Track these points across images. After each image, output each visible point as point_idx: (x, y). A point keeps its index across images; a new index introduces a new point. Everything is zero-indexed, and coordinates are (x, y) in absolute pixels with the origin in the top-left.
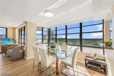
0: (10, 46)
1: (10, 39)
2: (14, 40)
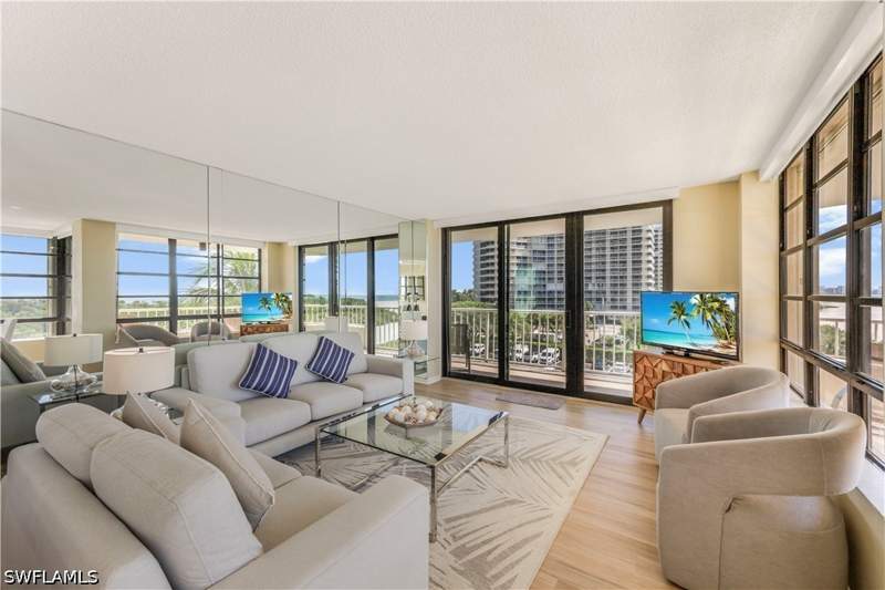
0: (685, 372)
1: (691, 294)
2: (720, 310)
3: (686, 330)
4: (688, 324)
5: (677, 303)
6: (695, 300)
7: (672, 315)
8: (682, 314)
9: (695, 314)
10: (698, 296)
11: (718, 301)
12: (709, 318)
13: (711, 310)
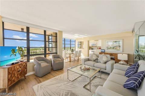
2: (22, 50)
3: (15, 57)
4: (16, 55)
5: (13, 49)
6: (17, 48)
7: (12, 53)
8: (14, 52)
9: (17, 52)
10: (18, 47)
11: (21, 48)
12: (20, 53)
13: (20, 50)
